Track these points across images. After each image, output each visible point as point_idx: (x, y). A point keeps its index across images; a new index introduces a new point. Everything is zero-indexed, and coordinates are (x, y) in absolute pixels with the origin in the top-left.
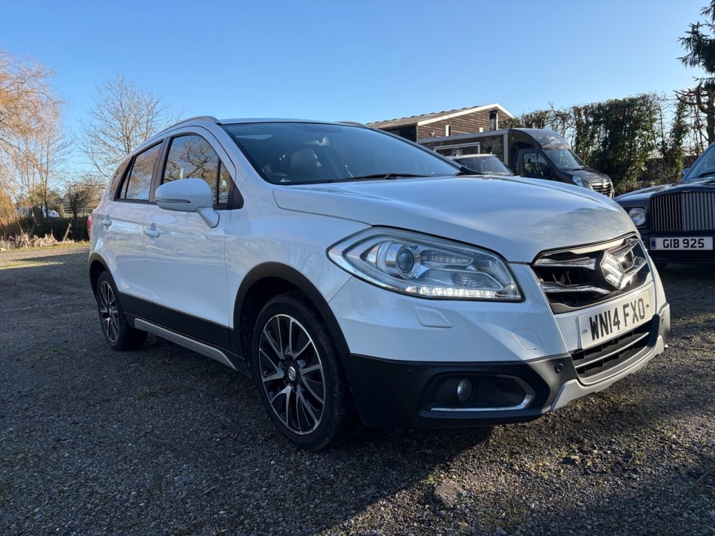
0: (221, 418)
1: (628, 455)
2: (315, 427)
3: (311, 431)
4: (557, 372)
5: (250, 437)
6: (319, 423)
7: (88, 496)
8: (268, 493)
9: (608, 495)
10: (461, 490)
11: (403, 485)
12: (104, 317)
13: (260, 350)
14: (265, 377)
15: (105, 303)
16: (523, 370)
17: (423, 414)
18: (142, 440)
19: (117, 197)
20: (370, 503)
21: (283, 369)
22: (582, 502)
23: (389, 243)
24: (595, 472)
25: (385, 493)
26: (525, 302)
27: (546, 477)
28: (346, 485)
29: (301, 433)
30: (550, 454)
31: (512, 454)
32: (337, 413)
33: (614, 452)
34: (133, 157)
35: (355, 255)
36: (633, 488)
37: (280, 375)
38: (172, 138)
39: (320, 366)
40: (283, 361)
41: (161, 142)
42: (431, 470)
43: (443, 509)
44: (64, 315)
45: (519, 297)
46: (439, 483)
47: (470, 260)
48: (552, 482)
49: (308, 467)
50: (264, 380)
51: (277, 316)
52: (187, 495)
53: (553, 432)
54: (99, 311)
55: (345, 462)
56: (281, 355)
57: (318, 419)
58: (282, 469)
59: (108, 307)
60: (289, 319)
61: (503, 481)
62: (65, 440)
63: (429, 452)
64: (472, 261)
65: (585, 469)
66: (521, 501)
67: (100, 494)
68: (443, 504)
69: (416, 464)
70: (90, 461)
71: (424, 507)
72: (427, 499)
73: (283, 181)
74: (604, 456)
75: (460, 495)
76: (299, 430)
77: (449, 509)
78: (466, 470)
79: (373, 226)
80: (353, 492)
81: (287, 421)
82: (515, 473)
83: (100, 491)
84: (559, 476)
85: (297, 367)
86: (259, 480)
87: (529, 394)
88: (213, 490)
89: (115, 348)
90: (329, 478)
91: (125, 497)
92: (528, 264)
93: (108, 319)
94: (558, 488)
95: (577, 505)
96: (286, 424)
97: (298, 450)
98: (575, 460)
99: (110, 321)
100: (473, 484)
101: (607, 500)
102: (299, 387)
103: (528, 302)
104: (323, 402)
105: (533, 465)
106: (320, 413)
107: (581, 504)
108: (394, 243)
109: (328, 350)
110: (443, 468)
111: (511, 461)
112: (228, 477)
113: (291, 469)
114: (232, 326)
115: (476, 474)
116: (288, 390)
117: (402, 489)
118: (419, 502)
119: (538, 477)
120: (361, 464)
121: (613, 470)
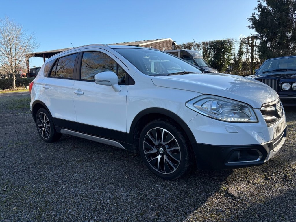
0: (121, 169)
1: (285, 176)
2: (174, 171)
3: (171, 172)
4: (269, 147)
5: (139, 176)
6: (176, 169)
7: (89, 203)
8: (165, 197)
9: (287, 189)
10: (238, 191)
11: (214, 191)
12: (39, 128)
13: (144, 141)
14: (146, 152)
15: (41, 122)
16: (260, 147)
17: (226, 164)
18: (93, 179)
19: (49, 76)
20: (207, 198)
21: (156, 149)
22: (281, 192)
23: (212, 101)
24: (278, 182)
25: (211, 194)
26: (259, 123)
27: (263, 185)
28: (193, 192)
29: (166, 174)
30: (259, 177)
31: (246, 177)
32: (186, 165)
33: (280, 175)
34: (57, 59)
35: (198, 105)
36: (294, 186)
37: (155, 151)
38: (83, 52)
39: (179, 148)
40: (157, 145)
41: (77, 53)
42: (221, 184)
43: (236, 198)
44: (6, 127)
45: (257, 121)
46: (228, 189)
47: (239, 107)
48: (266, 186)
49: (173, 186)
50: (145, 153)
51: (156, 128)
52: (132, 200)
53: (255, 169)
54: (37, 126)
55: (186, 183)
56: (156, 143)
57: (176, 168)
58: (163, 187)
59: (43, 124)
60: (163, 130)
61: (250, 187)
62: (58, 181)
63: (216, 178)
64: (240, 108)
65: (274, 181)
66: (261, 194)
67: (93, 202)
68: (234, 197)
69: (214, 183)
70: (77, 189)
71: (228, 198)
72: (227, 195)
73: (149, 74)
74: (278, 176)
75: (238, 193)
76: (165, 173)
77: (238, 198)
78: (234, 184)
79: (203, 94)
80: (198, 194)
81: (158, 169)
82: (252, 184)
83: (92, 201)
84: (267, 184)
85: (164, 148)
86: (157, 192)
87: (261, 155)
88: (141, 197)
89: (47, 142)
90: (185, 190)
91: (105, 202)
92: (259, 109)
93: (43, 129)
94: (270, 188)
95: (280, 194)
96: (157, 170)
97: (164, 180)
98: (269, 178)
99: (44, 130)
100: (240, 189)
101: (288, 191)
102: (165, 156)
103: (260, 123)
104: (179, 161)
105: (256, 181)
106: (177, 165)
107: (281, 193)
108: (214, 101)
109: (183, 141)
110: (225, 184)
111: (247, 180)
112: (143, 192)
113: (166, 188)
114: (128, 132)
115: (238, 185)
116: (159, 157)
117: (215, 192)
118: (224, 196)
119: (260, 185)
120: (193, 184)
121: (283, 181)
